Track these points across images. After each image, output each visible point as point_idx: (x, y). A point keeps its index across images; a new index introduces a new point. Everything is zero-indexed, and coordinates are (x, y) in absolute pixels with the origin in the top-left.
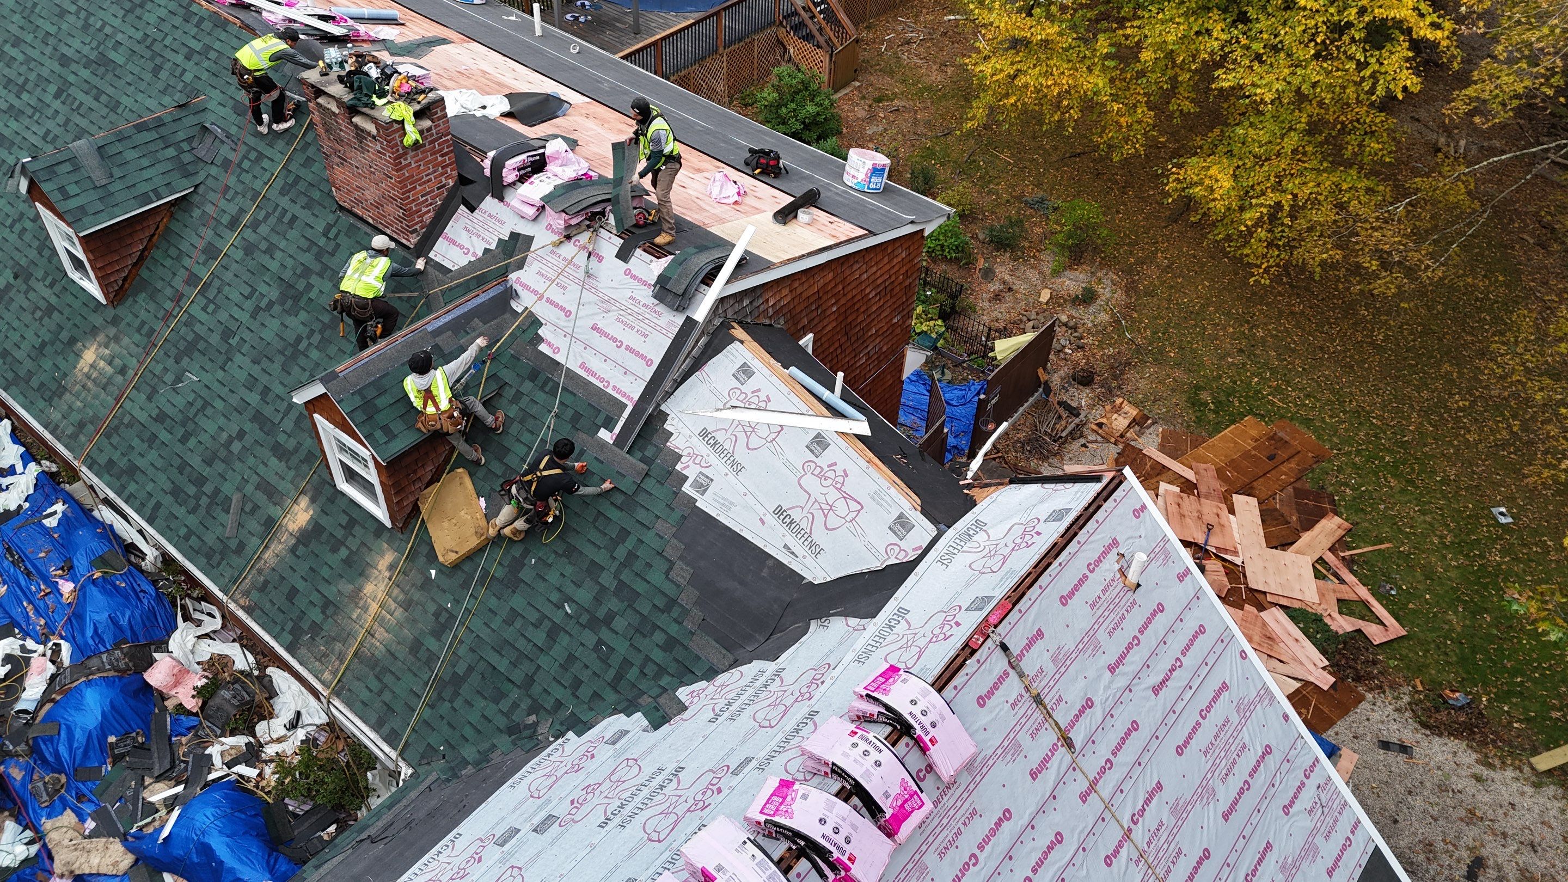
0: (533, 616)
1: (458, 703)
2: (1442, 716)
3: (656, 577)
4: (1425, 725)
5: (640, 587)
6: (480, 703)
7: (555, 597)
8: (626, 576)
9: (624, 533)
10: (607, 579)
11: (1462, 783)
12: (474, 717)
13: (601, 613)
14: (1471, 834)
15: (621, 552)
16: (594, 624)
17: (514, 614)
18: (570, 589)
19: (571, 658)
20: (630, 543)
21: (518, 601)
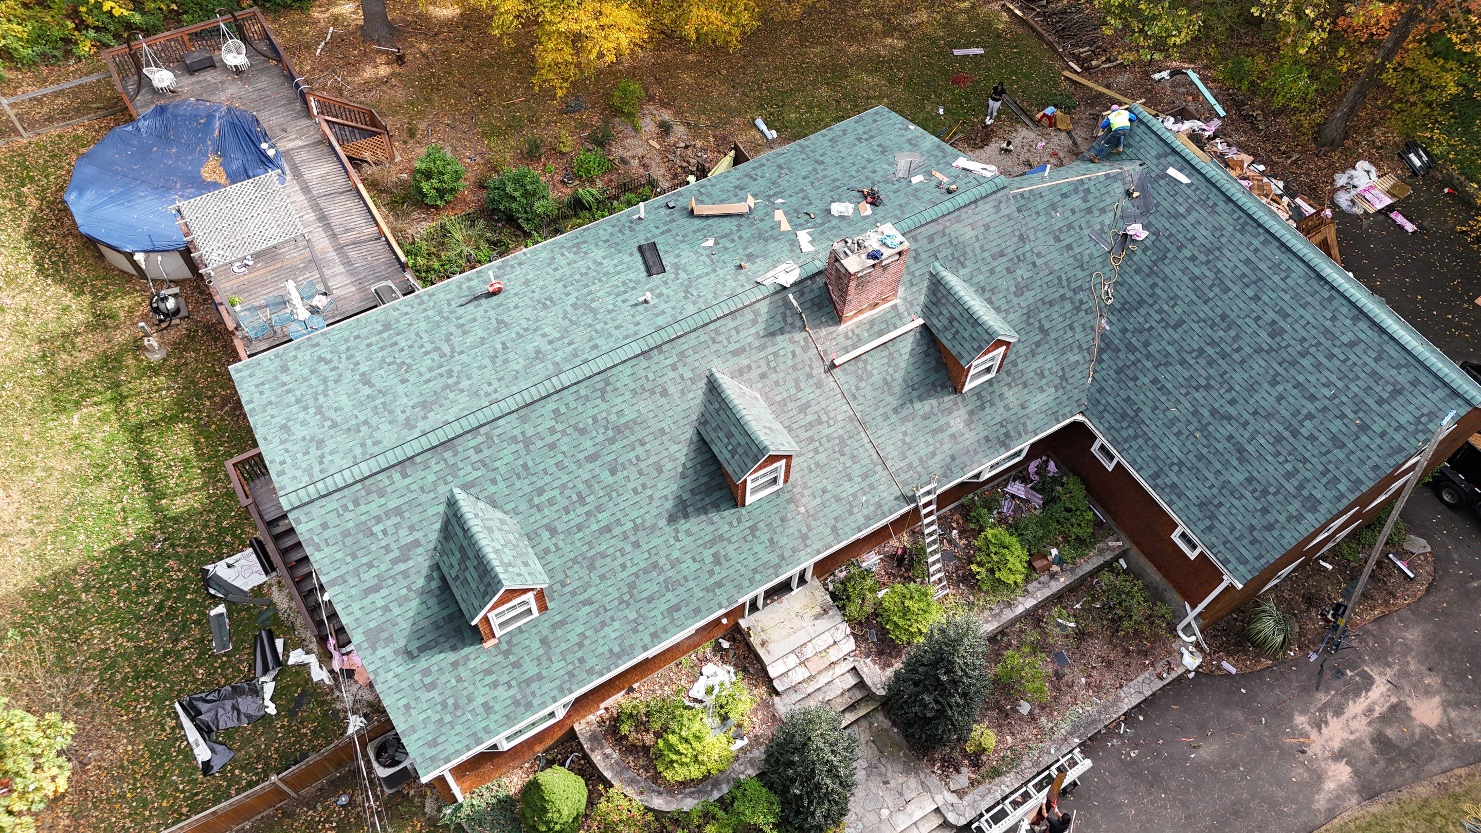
0: (1062, 332)
1: (1070, 381)
2: (978, 139)
3: (1080, 274)
5: (1079, 283)
6: (1075, 372)
7: (1061, 319)
8: (1073, 286)
9: (1059, 278)
10: (1069, 294)
12: (1079, 376)
13: (1078, 304)
15: (1065, 283)
16: (1078, 309)
17: (1056, 339)
18: (1063, 312)
19: (1083, 325)
20: (1064, 277)
21: (1053, 335)
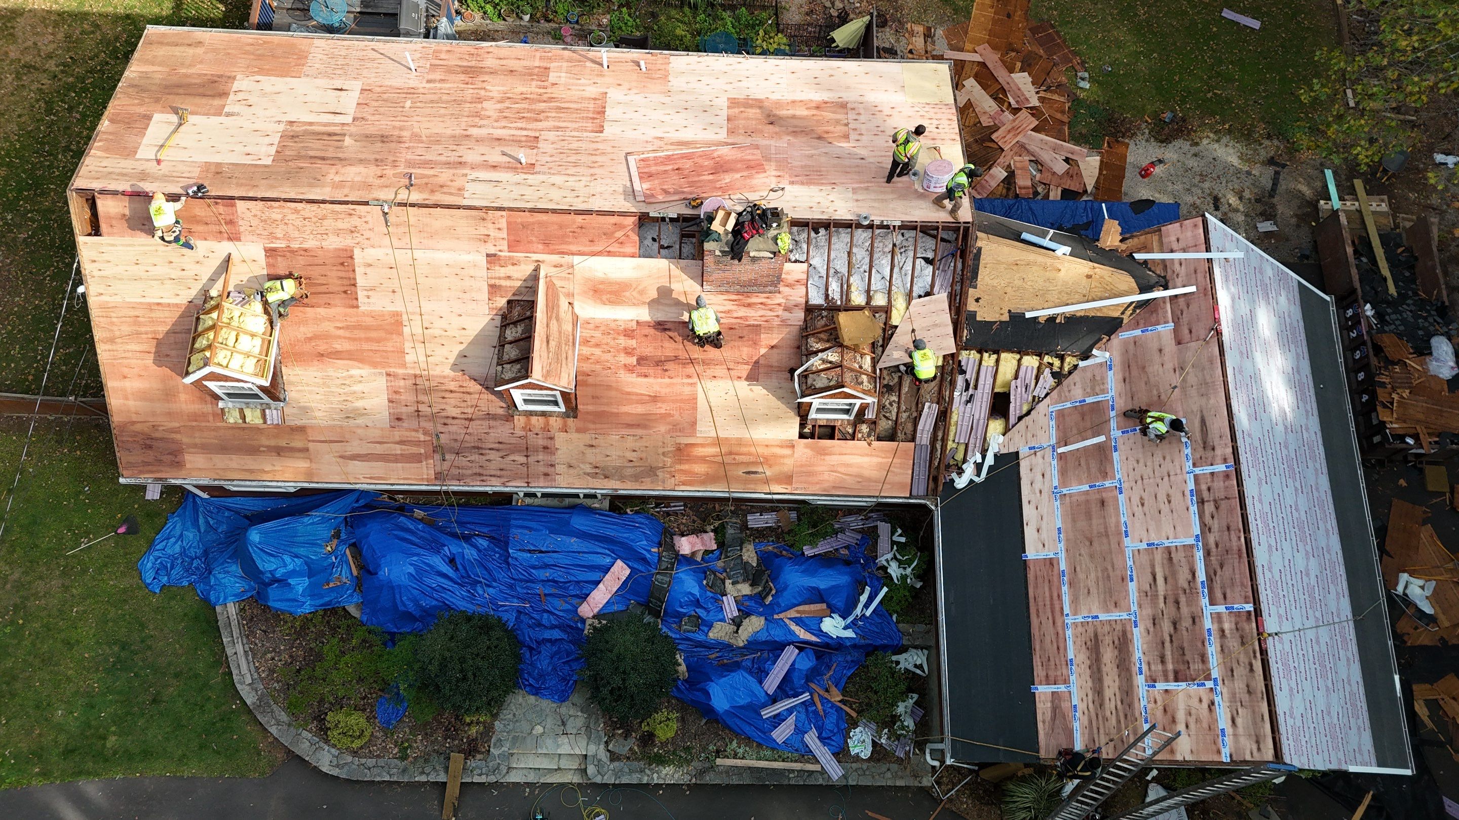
2: (1166, 131)
4: (1162, 142)
11: (1192, 163)
14: (1207, 185)
